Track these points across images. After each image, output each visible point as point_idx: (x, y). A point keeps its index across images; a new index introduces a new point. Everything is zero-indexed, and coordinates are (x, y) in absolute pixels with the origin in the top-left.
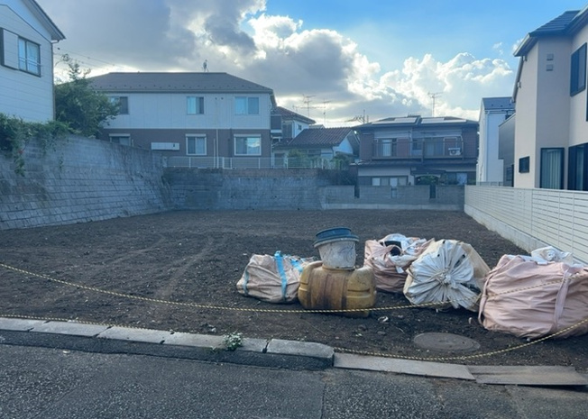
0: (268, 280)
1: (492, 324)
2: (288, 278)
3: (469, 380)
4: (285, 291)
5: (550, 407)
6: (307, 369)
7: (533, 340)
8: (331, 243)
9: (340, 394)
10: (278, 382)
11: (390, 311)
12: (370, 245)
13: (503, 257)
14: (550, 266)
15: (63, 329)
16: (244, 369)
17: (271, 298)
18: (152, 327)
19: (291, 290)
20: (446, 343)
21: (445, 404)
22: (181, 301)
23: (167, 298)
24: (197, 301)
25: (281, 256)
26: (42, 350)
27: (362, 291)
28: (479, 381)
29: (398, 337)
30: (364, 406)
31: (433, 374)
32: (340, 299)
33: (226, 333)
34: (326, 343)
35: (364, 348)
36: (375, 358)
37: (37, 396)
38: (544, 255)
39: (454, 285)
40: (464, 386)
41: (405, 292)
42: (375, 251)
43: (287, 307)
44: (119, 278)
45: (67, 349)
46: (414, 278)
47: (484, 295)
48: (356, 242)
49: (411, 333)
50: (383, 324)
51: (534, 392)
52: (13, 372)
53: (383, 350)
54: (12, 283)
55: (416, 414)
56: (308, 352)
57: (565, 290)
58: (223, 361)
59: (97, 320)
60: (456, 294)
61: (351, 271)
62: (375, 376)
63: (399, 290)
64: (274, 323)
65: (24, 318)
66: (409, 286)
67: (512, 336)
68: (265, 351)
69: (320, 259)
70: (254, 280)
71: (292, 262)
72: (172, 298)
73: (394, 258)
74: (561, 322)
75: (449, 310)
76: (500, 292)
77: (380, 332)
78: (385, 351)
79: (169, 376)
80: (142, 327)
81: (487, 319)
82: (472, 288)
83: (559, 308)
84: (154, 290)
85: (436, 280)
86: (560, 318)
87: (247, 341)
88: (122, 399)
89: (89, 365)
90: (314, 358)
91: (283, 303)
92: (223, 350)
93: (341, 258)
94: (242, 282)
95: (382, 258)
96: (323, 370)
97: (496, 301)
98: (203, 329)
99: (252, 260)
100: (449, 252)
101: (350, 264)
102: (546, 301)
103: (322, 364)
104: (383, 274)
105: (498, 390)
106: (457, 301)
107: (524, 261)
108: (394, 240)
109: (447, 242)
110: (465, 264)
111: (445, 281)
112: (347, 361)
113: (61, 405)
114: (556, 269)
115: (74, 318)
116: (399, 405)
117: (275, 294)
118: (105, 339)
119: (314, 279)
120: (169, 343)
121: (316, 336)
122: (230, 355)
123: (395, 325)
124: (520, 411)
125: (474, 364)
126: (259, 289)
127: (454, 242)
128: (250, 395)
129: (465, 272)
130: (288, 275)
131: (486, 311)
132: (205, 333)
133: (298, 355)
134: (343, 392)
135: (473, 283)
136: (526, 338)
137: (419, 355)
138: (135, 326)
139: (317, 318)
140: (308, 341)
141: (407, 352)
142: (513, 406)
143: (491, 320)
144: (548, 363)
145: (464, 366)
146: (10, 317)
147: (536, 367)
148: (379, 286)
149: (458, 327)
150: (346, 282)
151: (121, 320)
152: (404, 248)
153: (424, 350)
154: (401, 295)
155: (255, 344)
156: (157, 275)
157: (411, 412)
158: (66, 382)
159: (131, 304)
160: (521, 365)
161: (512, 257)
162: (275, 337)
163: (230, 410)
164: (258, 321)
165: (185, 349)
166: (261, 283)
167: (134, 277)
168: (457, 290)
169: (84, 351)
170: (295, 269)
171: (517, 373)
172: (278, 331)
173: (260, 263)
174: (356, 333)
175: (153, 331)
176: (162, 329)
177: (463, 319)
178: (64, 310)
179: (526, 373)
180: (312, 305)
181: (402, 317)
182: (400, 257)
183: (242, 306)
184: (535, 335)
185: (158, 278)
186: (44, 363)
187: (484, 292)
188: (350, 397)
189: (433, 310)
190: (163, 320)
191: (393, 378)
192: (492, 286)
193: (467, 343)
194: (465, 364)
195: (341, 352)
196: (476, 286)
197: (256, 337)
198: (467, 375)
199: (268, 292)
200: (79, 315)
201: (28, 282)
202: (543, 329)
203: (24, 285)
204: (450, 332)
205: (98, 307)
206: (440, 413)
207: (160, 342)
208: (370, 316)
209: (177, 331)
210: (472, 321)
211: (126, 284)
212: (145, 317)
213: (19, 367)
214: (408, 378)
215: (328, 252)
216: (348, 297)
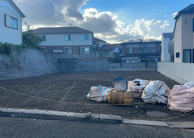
0: (97, 95)
1: (172, 108)
2: (104, 94)
3: (167, 127)
4: (103, 98)
6: (114, 124)
8: (118, 82)
9: (126, 132)
10: (105, 128)
11: (138, 104)
12: (130, 83)
13: (175, 86)
14: (191, 89)
15: (33, 112)
16: (93, 124)
17: (98, 100)
18: (61, 111)
19: (105, 98)
20: (158, 115)
21: (160, 134)
22: (69, 102)
23: (64, 101)
24: (74, 102)
25: (101, 87)
26: (27, 119)
27: (129, 98)
28: (170, 127)
29: (141, 113)
30: (134, 136)
31: (155, 125)
32: (122, 101)
33: (87, 112)
34: (118, 115)
35: (131, 117)
36: (135, 120)
37: (28, 134)
38: (189, 85)
39: (159, 95)
40: (166, 128)
41: (142, 98)
42: (131, 85)
43: (104, 103)
44: (47, 95)
45: (35, 118)
46: (145, 93)
47: (169, 99)
48: (126, 82)
49: (145, 111)
50: (136, 109)
51: (189, 130)
52: (19, 126)
53: (137, 117)
54: (13, 97)
56: (113, 118)
58: (86, 122)
59: (43, 109)
60: (159, 98)
61: (125, 91)
62: (136, 126)
63: (140, 97)
64: (100, 109)
65: (20, 109)
66: (143, 96)
67: (179, 112)
68: (99, 118)
69: (114, 88)
70: (92, 95)
71: (105, 89)
72: (66, 101)
73: (138, 87)
75: (157, 104)
76: (175, 97)
77: (136, 111)
78: (138, 118)
79: (69, 127)
80: (58, 111)
81: (170, 106)
82: (165, 96)
84: (60, 99)
85: (153, 94)
87: (93, 115)
88: (55, 134)
89: (43, 124)
90: (115, 120)
91: (102, 102)
92: (86, 118)
93: (121, 87)
94: (88, 95)
95: (134, 87)
96: (119, 124)
97: (173, 100)
98: (78, 111)
99: (91, 88)
100: (157, 84)
101: (125, 89)
102: (190, 100)
103: (118, 122)
104: (134, 92)
105: (177, 130)
106: (160, 101)
107: (182, 87)
108: (137, 81)
109: (156, 81)
110: (162, 88)
111: (156, 94)
112: (126, 121)
113: (36, 136)
114: (193, 89)
115: (36, 108)
116: (145, 135)
117: (100, 99)
118: (47, 115)
119: (113, 94)
120: (68, 116)
122: (88, 119)
123: (140, 109)
124: (185, 136)
125: (168, 121)
126: (94, 98)
127: (158, 81)
128: (96, 133)
129: (162, 91)
130: (104, 93)
131: (170, 104)
132: (78, 113)
133: (110, 119)
135: (165, 94)
136: (184, 112)
138: (56, 110)
139: (114, 107)
140: (112, 115)
141: (145, 118)
142: (183, 135)
143: (172, 107)
144: (192, 121)
145: (165, 122)
146: (15, 108)
147: (189, 122)
148: (134, 96)
149: (161, 109)
150: (123, 95)
151: (51, 109)
152: (141, 84)
153: (150, 117)
154: (141, 100)
155: (96, 116)
156: (60, 94)
158: (37, 129)
159: (53, 103)
160: (183, 121)
161: (177, 85)
162: (102, 113)
164: (95, 108)
165: (73, 118)
166: (95, 96)
167: (52, 95)
168: (160, 97)
169: (41, 119)
170: (106, 91)
171: (183, 124)
172: (102, 111)
173: (94, 89)
174: (128, 112)
176: (65, 111)
177: (163, 106)
178: (32, 106)
179: (185, 124)
180: (112, 103)
181: (142, 106)
182: (140, 86)
183: (89, 104)
184: (187, 112)
185: (60, 95)
186: (28, 123)
187: (169, 97)
188: (129, 133)
189: (152, 104)
190: (64, 108)
191: (142, 126)
192: (172, 95)
193: (164, 114)
194: (165, 121)
195: (123, 118)
196: (166, 96)
197: (95, 113)
198: (166, 125)
199: (97, 99)
200: (37, 107)
201: (18, 97)
202: (189, 110)
203: (17, 98)
204: (158, 111)
205: (43, 104)
206: (159, 137)
207: (65, 115)
208: (132, 106)
209: (70, 112)
210: (165, 107)
211: (50, 97)
212: (58, 107)
213: (21, 124)
214: (147, 126)
215: (117, 85)
216: (124, 100)
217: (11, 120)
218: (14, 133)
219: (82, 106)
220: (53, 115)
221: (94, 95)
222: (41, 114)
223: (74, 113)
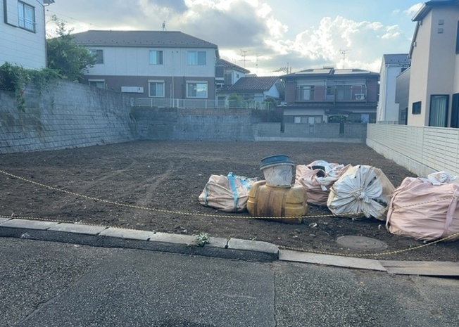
0: (223, 194)
1: (397, 230)
2: (239, 193)
3: (382, 271)
4: (237, 203)
5: (444, 292)
6: (259, 261)
7: (428, 242)
8: (273, 167)
9: (287, 280)
10: (239, 270)
11: (318, 219)
12: (300, 169)
13: (404, 181)
14: (443, 186)
15: (72, 229)
16: (212, 260)
17: (225, 208)
18: (138, 228)
19: (241, 202)
20: (362, 244)
21: (366, 288)
22: (157, 209)
23: (147, 206)
24: (169, 209)
25: (233, 176)
26: (59, 244)
27: (297, 204)
28: (389, 272)
29: (325, 239)
30: (305, 289)
31: (354, 267)
32: (280, 210)
33: (198, 233)
34: (272, 242)
35: (301, 247)
36: (309, 254)
37: (61, 277)
38: (438, 178)
39: (367, 200)
40: (379, 275)
41: (328, 205)
42: (304, 174)
43: (239, 214)
44: (106, 191)
45: (78, 243)
46: (335, 194)
47: (391, 207)
48: (293, 166)
49: (334, 236)
50: (313, 229)
51: (432, 280)
52: (40, 260)
53: (315, 248)
54: (26, 194)
55: (345, 295)
56: (259, 249)
57: (454, 205)
58: (196, 254)
59: (96, 222)
60: (368, 206)
61: (289, 188)
62: (311, 267)
63: (322, 203)
64: (230, 227)
65: (41, 220)
66: (331, 201)
67: (412, 239)
68: (226, 247)
69: (264, 179)
70: (212, 194)
71: (241, 181)
72: (151, 206)
73: (319, 179)
74: (451, 229)
75: (363, 219)
76: (403, 205)
77: (311, 235)
78: (316, 249)
79: (157, 264)
80: (131, 228)
81: (392, 225)
82: (381, 202)
83: (449, 219)
84: (135, 201)
85: (353, 196)
86: (450, 226)
87: (212, 240)
88: (124, 280)
89: (96, 256)
90: (264, 253)
91: (235, 212)
92: (196, 246)
93: (281, 178)
94: (203, 196)
95: (310, 180)
96: (271, 262)
97: (400, 213)
98: (177, 230)
99: (211, 179)
100: (363, 174)
101: (288, 183)
102: (439, 213)
103: (270, 257)
104: (311, 191)
105: (405, 279)
106: (369, 212)
107: (423, 182)
108: (319, 165)
109: (362, 166)
110: (376, 184)
111: (360, 197)
112: (287, 255)
113: (80, 284)
114: (447, 188)
115: (78, 221)
116: (332, 288)
117: (229, 205)
118: (105, 236)
119: (260, 194)
120: (154, 240)
122: (200, 250)
123: (323, 229)
124: (422, 294)
125: (384, 259)
126: (216, 201)
127: (368, 167)
128: (220, 279)
129: (376, 190)
130: (239, 191)
131: (391, 219)
132: (179, 233)
133: (252, 251)
134: (289, 278)
135: (381, 198)
136: (423, 241)
137: (341, 251)
138: (126, 227)
139: (262, 224)
140: (257, 240)
141: (333, 250)
142: (417, 290)
143: (396, 227)
144: (440, 260)
145: (377, 261)
146: (31, 219)
147: (432, 262)
148: (308, 201)
149: (370, 232)
150: (284, 196)
151: (114, 223)
152: (327, 171)
153: (345, 248)
154: (325, 209)
155: (218, 242)
156: (136, 190)
157: (341, 294)
158: (82, 267)
159: (119, 211)
160: (420, 260)
161: (413, 179)
162: (233, 237)
163: (206, 290)
164: (217, 225)
165: (166, 245)
166: (218, 197)
167: (118, 191)
168: (369, 204)
169: (90, 245)
170: (244, 186)
171: (417, 267)
172: (233, 233)
173: (217, 181)
174: (293, 235)
175: (140, 231)
176: (147, 230)
177: (374, 226)
178: (69, 215)
179: (424, 267)
180: (258, 214)
181: (327, 223)
182: (324, 179)
184: (430, 239)
185: (137, 192)
186: (61, 253)
187: (391, 205)
188: (294, 282)
189: (350, 219)
190: (146, 223)
191: (325, 269)
192: (397, 201)
193: (377, 244)
194: (377, 259)
195: (283, 249)
196: (383, 201)
197: (217, 237)
198: (380, 268)
199: (223, 203)
200: (82, 219)
201: (37, 193)
202: (435, 234)
203: (35, 196)
204: (364, 235)
205: (95, 213)
206: (363, 295)
207: (146, 239)
208: (302, 222)
209: (158, 231)
210: (381, 227)
211: (113, 196)
212: (131, 221)
213: (45, 256)
214: (336, 269)
215: (271, 174)
216: (286, 208)
217: (20, 244)
218: (28, 274)
219: (187, 218)
220: (120, 236)
221: (217, 194)
222: (91, 235)
223: (170, 235)
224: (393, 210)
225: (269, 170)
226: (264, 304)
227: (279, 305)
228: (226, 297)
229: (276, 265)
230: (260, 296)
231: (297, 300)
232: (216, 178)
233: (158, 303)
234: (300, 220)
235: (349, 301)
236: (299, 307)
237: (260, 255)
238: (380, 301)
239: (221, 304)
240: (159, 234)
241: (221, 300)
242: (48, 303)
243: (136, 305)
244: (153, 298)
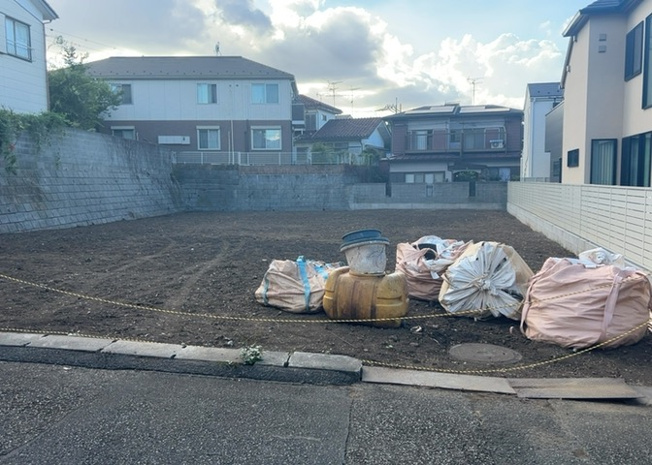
0: (290, 287)
1: (536, 333)
2: (312, 285)
3: (509, 394)
4: (309, 300)
5: (596, 422)
6: (333, 384)
7: (579, 350)
8: (359, 247)
9: (369, 410)
10: (301, 399)
11: (424, 320)
12: (402, 248)
13: (548, 260)
14: (599, 269)
15: (63, 344)
16: (263, 384)
17: (293, 307)
18: (161, 340)
19: (315, 299)
20: (485, 355)
21: (483, 420)
22: (193, 312)
23: (178, 308)
24: (212, 311)
25: (304, 260)
26: (41, 367)
27: (393, 299)
28: (520, 396)
29: (432, 349)
30: (395, 424)
31: (470, 389)
32: (369, 308)
33: (246, 346)
34: (353, 356)
35: (395, 361)
36: (407, 371)
37: (36, 416)
38: (592, 258)
39: (494, 292)
40: (504, 400)
41: (440, 299)
42: (408, 255)
43: (311, 317)
44: (125, 287)
45: (68, 365)
46: (450, 284)
47: (526, 302)
48: (386, 245)
49: (446, 344)
50: (416, 335)
51: (580, 406)
52: (8, 390)
53: (417, 362)
54: (5, 294)
55: (452, 432)
56: (339, 367)
57: (615, 295)
58: (241, 377)
59: (101, 333)
60: (496, 301)
61: (380, 277)
62: (408, 391)
63: (435, 297)
64: (297, 335)
65: (19, 332)
66: (444, 294)
67: (557, 346)
68: (286, 365)
69: (347, 265)
70: (274, 288)
71: (316, 268)
72: (184, 308)
73: (428, 263)
74: (611, 331)
75: (489, 319)
76: (544, 298)
77: (413, 344)
78: (418, 364)
79: (181, 393)
80: (150, 341)
81: (530, 328)
82: (513, 294)
83: (608, 316)
84: (163, 300)
85: (474, 286)
86: (609, 326)
87: (266, 355)
88: (129, 418)
89: (93, 382)
90: (340, 372)
91: (307, 312)
92: (241, 364)
93: (370, 262)
94: (261, 290)
95: (415, 263)
96: (350, 385)
97: (540, 309)
98: (219, 342)
99: (271, 266)
100: (488, 255)
101: (380, 270)
102: (594, 307)
103: (348, 378)
104: (416, 280)
105: (541, 405)
106: (497, 309)
107: (571, 264)
108: (428, 242)
109: (486, 244)
110: (506, 268)
111: (485, 287)
112: (375, 374)
113: (62, 425)
114: (605, 272)
115: (75, 331)
116: (434, 421)
117: (298, 304)
118: (110, 353)
119: (341, 287)
120: (181, 357)
121: (342, 349)
122: (248, 370)
123: (429, 335)
124: (564, 426)
125: (516, 377)
126: (280, 298)
127: (495, 244)
128: (270, 413)
129: (507, 277)
130: (312, 282)
131: (529, 319)
132: (221, 347)
133: (323, 369)
134: (372, 409)
135: (515, 289)
136: (572, 348)
137: (455, 367)
138: (143, 339)
139: (344, 329)
140: (334, 354)
141: (443, 364)
142: (557, 421)
143: (534, 329)
144: (596, 375)
145: (504, 379)
146: (4, 331)
147: (582, 379)
148: (412, 294)
149: (498, 337)
150: (375, 289)
151: (127, 333)
152: (439, 251)
153: (460, 362)
154: (436, 304)
155: (275, 358)
156: (167, 284)
157: (446, 429)
158: (68, 401)
159: (138, 315)
160: (567, 377)
161: (558, 260)
162: (298, 350)
163: (248, 429)
164: (279, 333)
165: (198, 364)
166: (282, 291)
167: (141, 286)
168: (497, 297)
169: (87, 367)
170: (319, 275)
171: (561, 386)
172: (301, 343)
173: (281, 269)
174: (386, 344)
175: (163, 344)
176: (173, 342)
177: (503, 328)
178: (64, 323)
179: (570, 386)
180: (339, 314)
181: (436, 326)
182: (435, 262)
183: (261, 317)
184: (582, 345)
185: (168, 287)
186: (42, 380)
187: (527, 298)
188: (379, 413)
189: (471, 319)
190: (174, 332)
191: (427, 393)
192: (536, 292)
193: (508, 354)
194: (505, 377)
195: (369, 365)
196: (518, 292)
197: (277, 350)
198: (507, 389)
199: (290, 301)
200: (81, 328)
201: (23, 292)
202: (591, 338)
203: (19, 296)
204: (489, 342)
205: (102, 319)
206: (477, 430)
207: (170, 356)
208: (402, 326)
209: (190, 344)
210: (513, 331)
211: (133, 293)
212: (153, 329)
213: (16, 385)
214: (443, 392)
215: (355, 257)
216: (378, 305)
219: (235, 323)
220: (132, 353)
222: (89, 352)
223: (205, 349)
224: (530, 304)
225: (353, 251)
226: (331, 448)
227: (352, 449)
228: (275, 440)
229: (356, 388)
230: (326, 436)
231: (378, 441)
232: (280, 265)
233: (173, 451)
234: (399, 323)
235: (456, 440)
236: (381, 450)
237: (334, 375)
238: (502, 438)
239: (267, 449)
240: (191, 349)
241: (268, 444)
242: (9, 455)
243: (141, 454)
244: (167, 444)
